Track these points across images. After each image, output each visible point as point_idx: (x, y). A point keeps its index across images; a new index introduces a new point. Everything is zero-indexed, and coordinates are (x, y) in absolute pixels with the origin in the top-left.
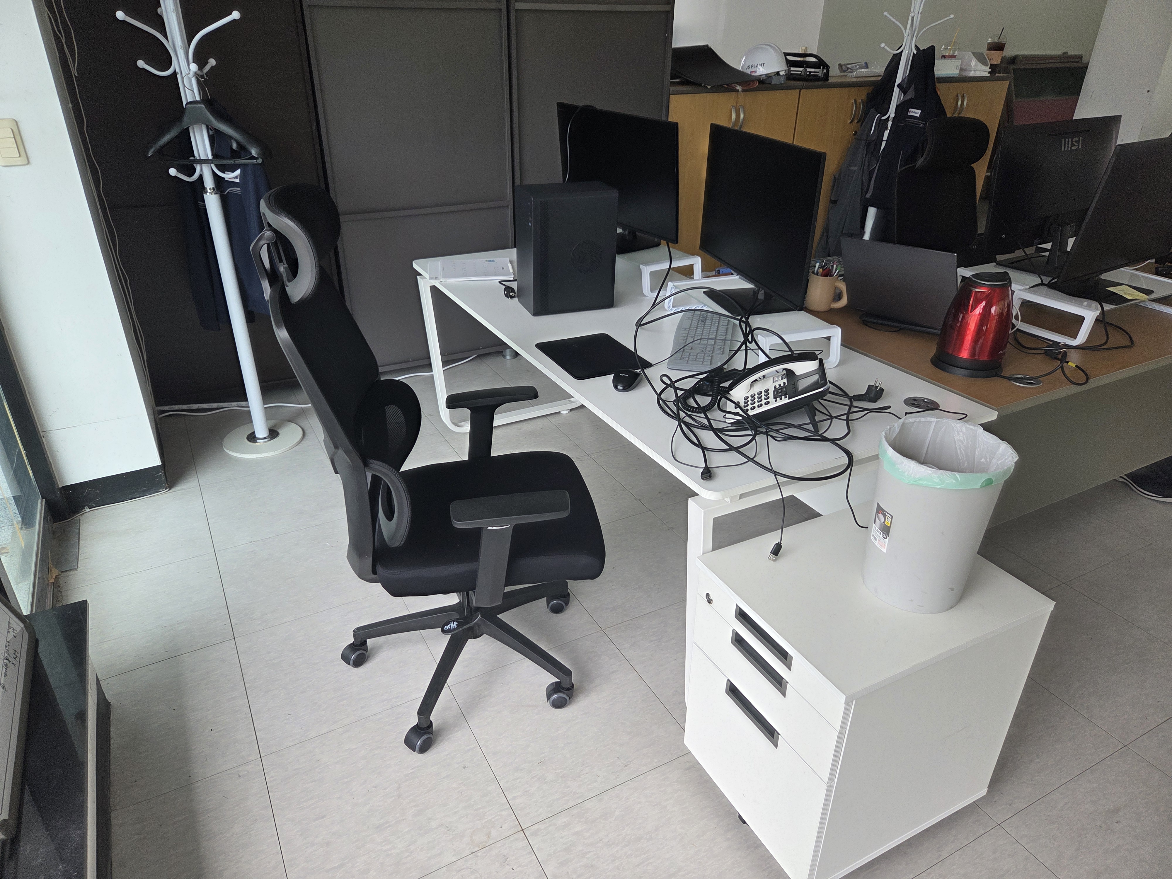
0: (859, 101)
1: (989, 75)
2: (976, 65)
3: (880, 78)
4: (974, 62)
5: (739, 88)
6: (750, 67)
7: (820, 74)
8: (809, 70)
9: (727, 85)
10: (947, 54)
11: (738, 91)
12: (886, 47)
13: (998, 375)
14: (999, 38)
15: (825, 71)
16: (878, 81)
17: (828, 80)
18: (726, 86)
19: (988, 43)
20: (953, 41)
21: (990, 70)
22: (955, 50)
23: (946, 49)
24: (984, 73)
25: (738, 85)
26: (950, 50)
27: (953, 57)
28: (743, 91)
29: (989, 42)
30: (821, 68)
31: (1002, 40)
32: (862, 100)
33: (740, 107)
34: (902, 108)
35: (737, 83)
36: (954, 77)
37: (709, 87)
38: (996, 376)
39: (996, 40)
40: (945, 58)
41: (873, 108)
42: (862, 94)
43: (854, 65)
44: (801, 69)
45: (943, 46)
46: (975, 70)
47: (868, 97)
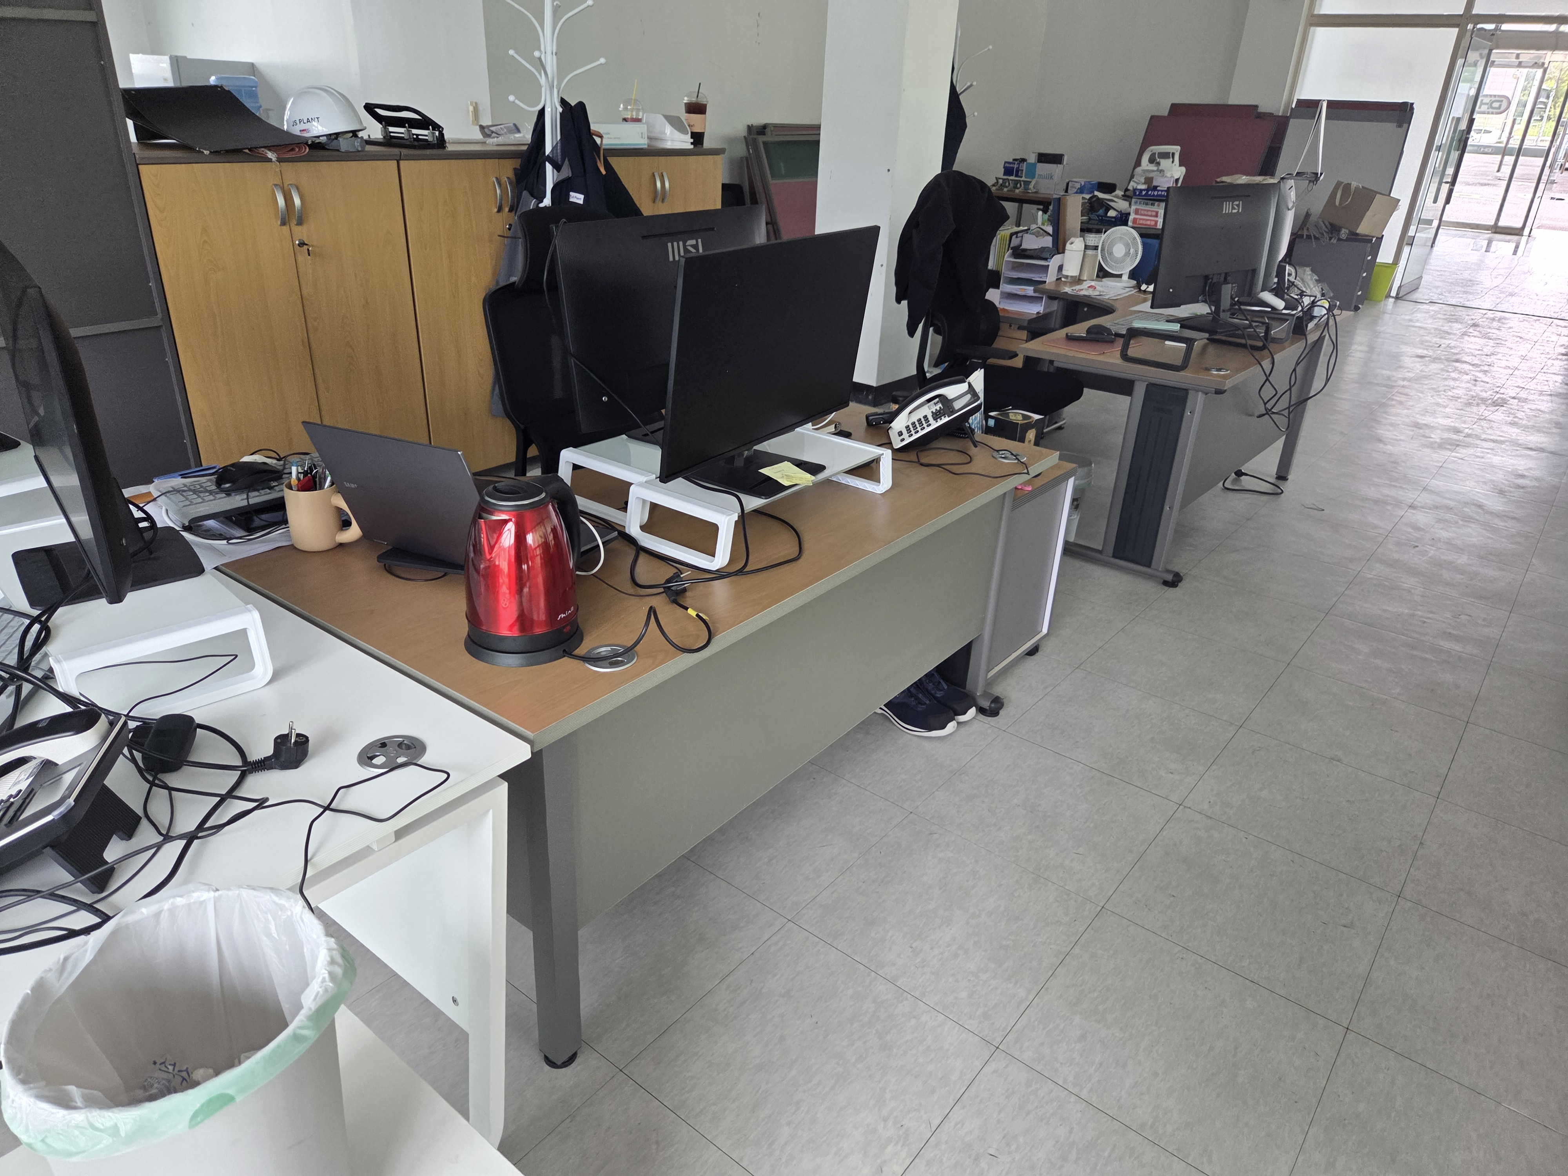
0: (504, 179)
1: (692, 147)
2: (671, 133)
3: (525, 148)
4: (669, 130)
5: (270, 155)
6: (298, 122)
7: (430, 139)
8: (415, 131)
9: (250, 150)
10: (629, 117)
11: (270, 160)
12: (517, 102)
13: (568, 653)
14: (697, 96)
15: (437, 133)
16: (523, 150)
17: (444, 148)
18: (247, 151)
19: (686, 104)
20: (633, 98)
21: (692, 140)
22: (638, 111)
23: (625, 109)
24: (684, 144)
25: (270, 150)
26: (632, 110)
27: (638, 120)
28: (280, 160)
29: (685, 101)
30: (429, 129)
31: (702, 100)
32: (508, 178)
33: (290, 187)
34: (561, 190)
35: (269, 148)
36: (642, 149)
37: (206, 152)
38: (564, 656)
39: (694, 100)
40: (626, 121)
41: (525, 190)
42: (507, 169)
43: (499, 127)
44: (402, 130)
45: (622, 105)
46: (672, 140)
47: (516, 174)
